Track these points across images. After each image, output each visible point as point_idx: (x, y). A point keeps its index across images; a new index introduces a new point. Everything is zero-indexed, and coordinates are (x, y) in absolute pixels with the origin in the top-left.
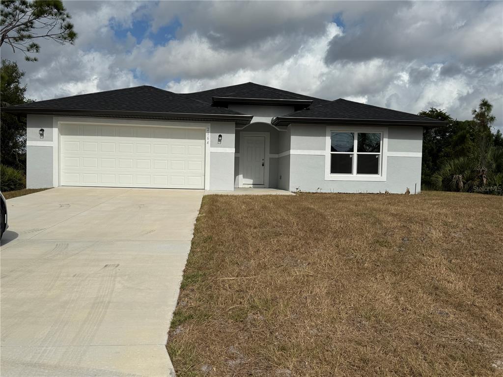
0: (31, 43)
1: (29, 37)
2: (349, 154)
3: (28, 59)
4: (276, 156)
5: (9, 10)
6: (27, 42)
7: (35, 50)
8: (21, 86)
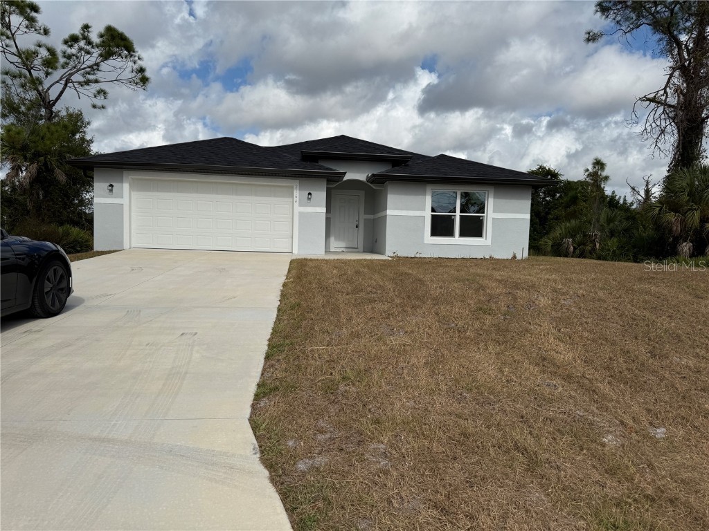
0: (98, 89)
1: (96, 81)
2: (451, 216)
3: (94, 106)
4: (371, 217)
5: (74, 51)
6: (94, 88)
7: (103, 97)
8: (88, 137)
